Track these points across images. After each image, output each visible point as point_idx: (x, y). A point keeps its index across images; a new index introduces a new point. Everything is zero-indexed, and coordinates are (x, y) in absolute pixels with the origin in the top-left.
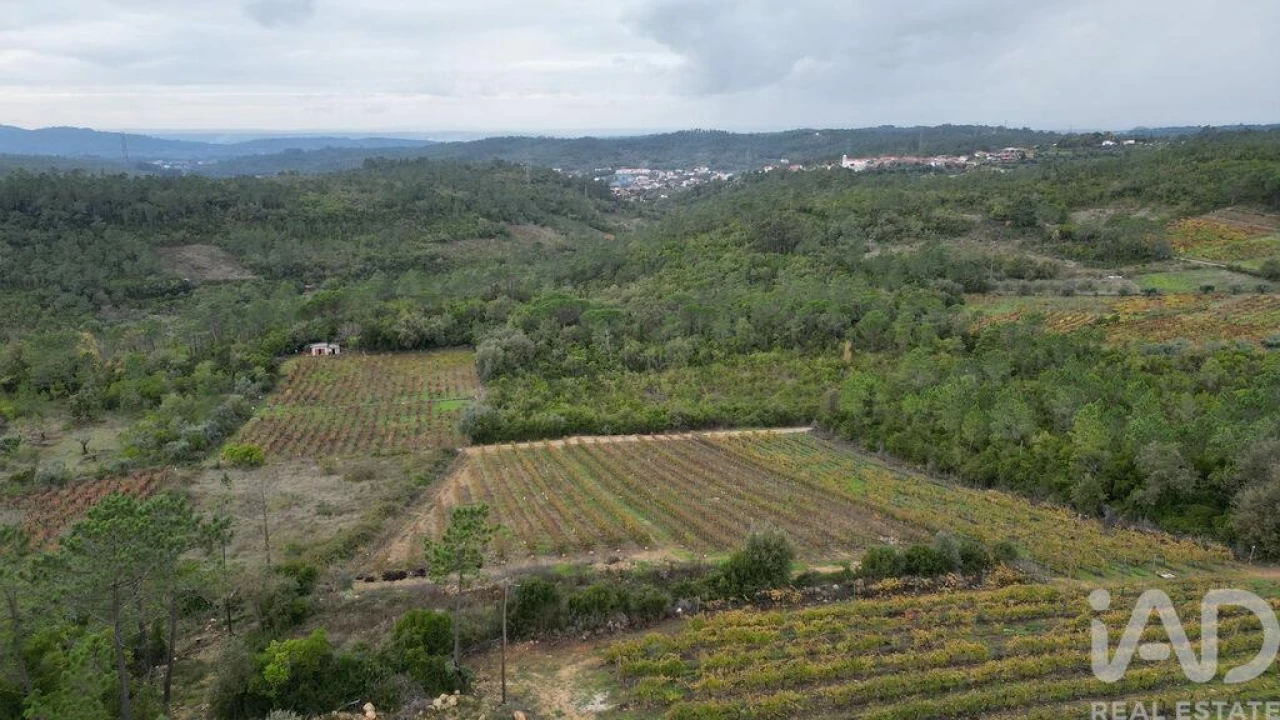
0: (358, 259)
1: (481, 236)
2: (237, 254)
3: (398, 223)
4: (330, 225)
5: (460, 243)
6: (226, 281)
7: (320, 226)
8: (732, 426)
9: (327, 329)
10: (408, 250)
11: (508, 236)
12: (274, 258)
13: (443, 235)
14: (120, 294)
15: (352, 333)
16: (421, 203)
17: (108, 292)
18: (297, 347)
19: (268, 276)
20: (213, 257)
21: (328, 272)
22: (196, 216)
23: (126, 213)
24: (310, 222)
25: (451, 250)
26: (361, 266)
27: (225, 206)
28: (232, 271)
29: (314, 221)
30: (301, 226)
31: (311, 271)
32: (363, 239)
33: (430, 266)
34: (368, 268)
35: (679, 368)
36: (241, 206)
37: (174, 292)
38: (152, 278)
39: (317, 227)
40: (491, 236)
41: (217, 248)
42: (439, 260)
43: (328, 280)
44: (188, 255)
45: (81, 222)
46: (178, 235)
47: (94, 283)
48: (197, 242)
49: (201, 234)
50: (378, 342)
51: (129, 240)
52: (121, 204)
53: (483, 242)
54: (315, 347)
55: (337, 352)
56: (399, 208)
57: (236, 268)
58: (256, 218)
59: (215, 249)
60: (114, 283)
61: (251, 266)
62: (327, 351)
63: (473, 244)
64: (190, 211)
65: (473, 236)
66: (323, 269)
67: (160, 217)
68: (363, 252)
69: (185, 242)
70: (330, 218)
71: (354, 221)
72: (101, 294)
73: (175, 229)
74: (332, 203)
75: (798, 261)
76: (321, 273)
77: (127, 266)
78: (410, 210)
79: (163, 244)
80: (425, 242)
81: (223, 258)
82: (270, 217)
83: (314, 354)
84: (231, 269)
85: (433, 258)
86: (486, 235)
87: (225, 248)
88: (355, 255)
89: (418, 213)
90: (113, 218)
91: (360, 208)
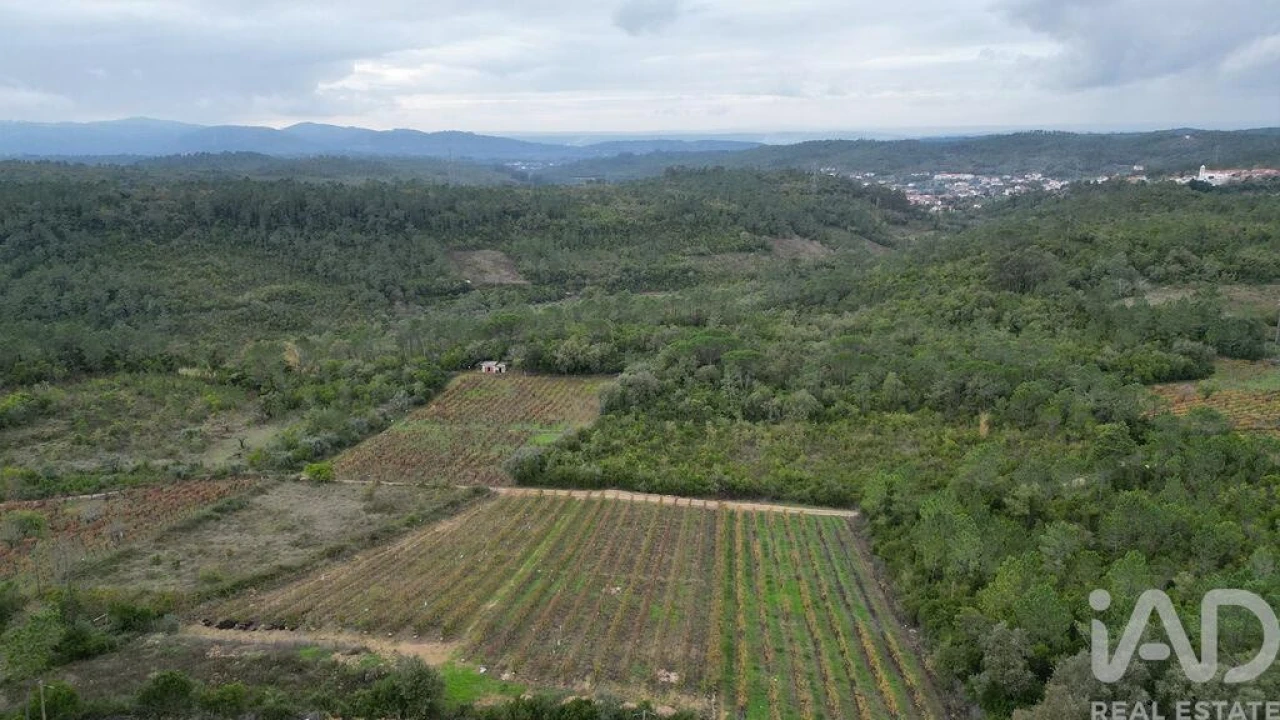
0: (617, 270)
1: (740, 250)
2: (514, 259)
3: (663, 235)
4: (600, 236)
5: (718, 257)
6: (501, 285)
7: (591, 236)
8: (777, 498)
9: (500, 350)
10: (664, 264)
11: (768, 250)
12: (543, 266)
13: (702, 249)
14: (412, 292)
15: (517, 354)
16: (689, 217)
17: (404, 290)
18: (472, 364)
19: (536, 281)
20: (496, 262)
21: (588, 281)
22: (489, 225)
23: (433, 220)
24: (583, 233)
25: (706, 265)
26: (618, 277)
27: (516, 215)
28: (507, 276)
29: (587, 232)
30: (574, 236)
31: (573, 278)
32: (626, 250)
33: (679, 280)
34: (624, 278)
35: (797, 421)
36: (529, 216)
37: (455, 292)
38: (441, 279)
39: (587, 238)
40: (751, 250)
41: (502, 254)
42: (691, 274)
43: (587, 288)
44: (476, 259)
45: (399, 227)
46: (471, 241)
47: (394, 282)
48: (489, 247)
49: (492, 241)
50: (540, 365)
51: (431, 246)
52: (432, 213)
53: (742, 256)
54: (485, 365)
55: (503, 371)
56: (668, 220)
57: (512, 272)
58: (540, 228)
59: (499, 255)
60: (409, 282)
61: (524, 272)
62: (495, 369)
63: (730, 257)
64: (485, 219)
65: (732, 250)
66: (584, 278)
67: (460, 224)
68: (624, 262)
69: (478, 247)
70: (604, 230)
71: (624, 232)
72: (398, 292)
73: (472, 236)
74: (608, 216)
75: (1031, 303)
76: (583, 281)
77: (423, 268)
78: (677, 223)
79: (460, 248)
80: (684, 255)
81: (504, 263)
82: (551, 227)
83: (484, 370)
84: (507, 273)
85: (685, 271)
86: (746, 249)
87: (509, 255)
88: (615, 265)
89: (684, 227)
90: (422, 225)
91: (630, 220)
